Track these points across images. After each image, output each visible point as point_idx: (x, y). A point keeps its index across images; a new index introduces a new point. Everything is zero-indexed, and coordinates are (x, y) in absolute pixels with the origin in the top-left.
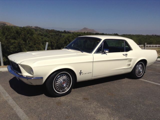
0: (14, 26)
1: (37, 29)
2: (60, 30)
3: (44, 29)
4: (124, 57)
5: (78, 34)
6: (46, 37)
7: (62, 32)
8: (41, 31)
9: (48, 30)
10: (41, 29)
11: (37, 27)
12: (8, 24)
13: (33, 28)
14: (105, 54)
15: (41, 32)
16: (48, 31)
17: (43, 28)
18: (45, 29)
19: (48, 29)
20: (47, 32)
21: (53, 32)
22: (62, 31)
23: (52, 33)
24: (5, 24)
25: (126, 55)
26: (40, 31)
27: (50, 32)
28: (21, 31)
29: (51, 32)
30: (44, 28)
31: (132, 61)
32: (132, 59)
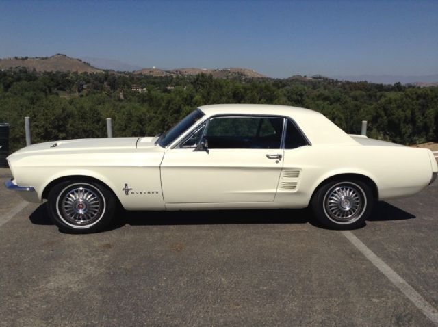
0: (262, 78)
1: (319, 83)
2: (386, 82)
3: (337, 82)
4: (272, 163)
5: (419, 92)
6: (339, 103)
7: (390, 89)
8: (330, 86)
9: (348, 83)
10: (329, 83)
11: (320, 78)
12: (249, 74)
13: (309, 81)
14: (205, 152)
15: (329, 89)
16: (347, 86)
17: (335, 80)
18: (341, 82)
19: (350, 81)
20: (344, 89)
21: (361, 90)
22: (389, 85)
23: (358, 93)
24: (242, 74)
25: (277, 158)
26: (325, 88)
27: (351, 90)
28: (246, 91)
29: (356, 90)
30: (339, 80)
31: (301, 174)
32: (301, 169)
